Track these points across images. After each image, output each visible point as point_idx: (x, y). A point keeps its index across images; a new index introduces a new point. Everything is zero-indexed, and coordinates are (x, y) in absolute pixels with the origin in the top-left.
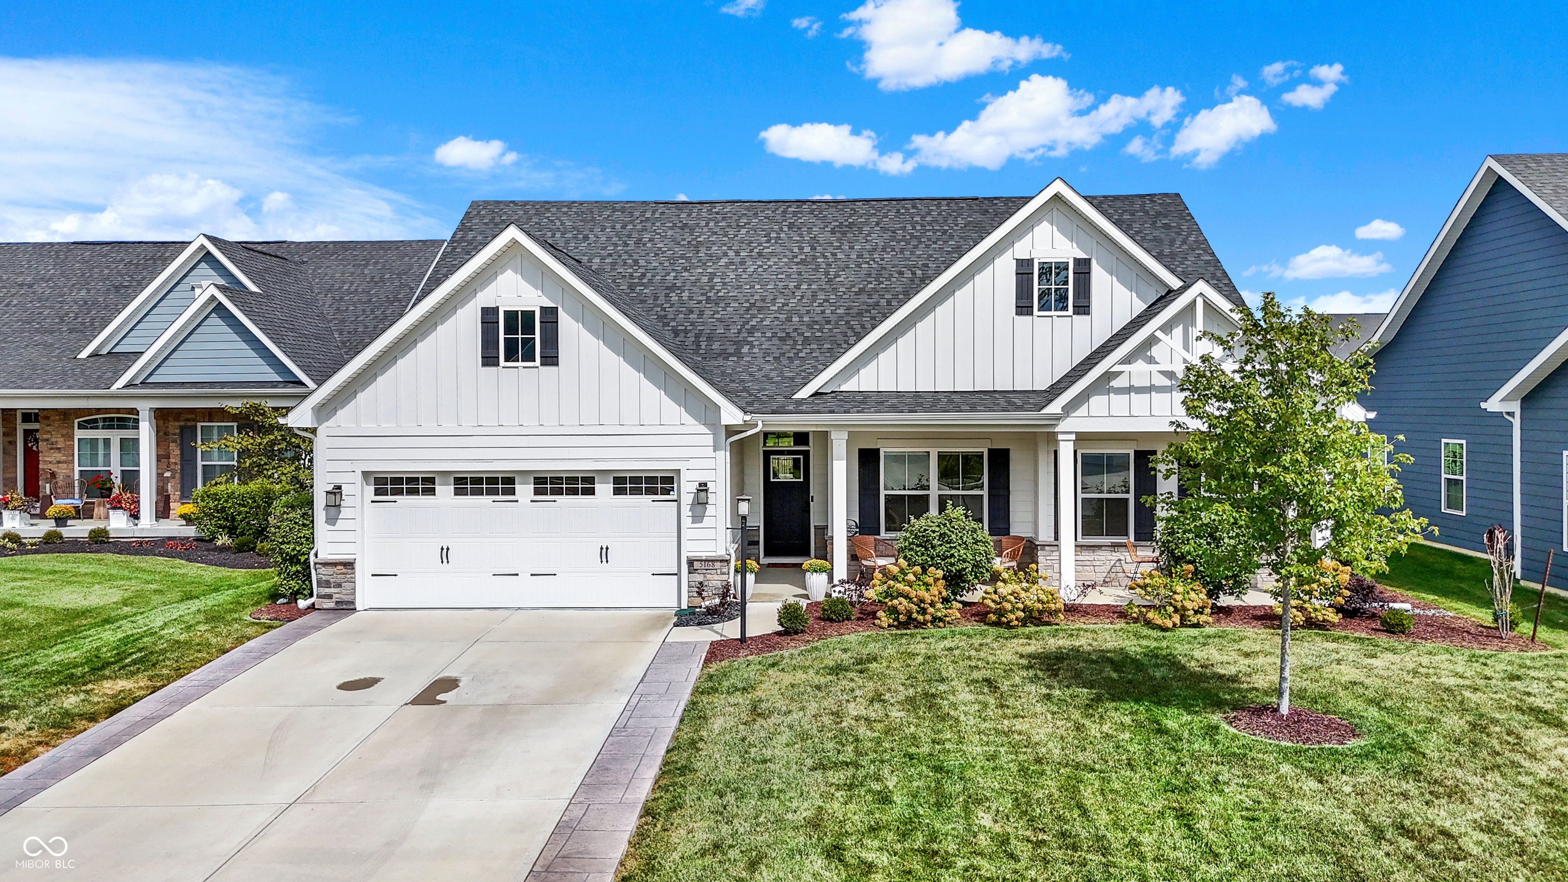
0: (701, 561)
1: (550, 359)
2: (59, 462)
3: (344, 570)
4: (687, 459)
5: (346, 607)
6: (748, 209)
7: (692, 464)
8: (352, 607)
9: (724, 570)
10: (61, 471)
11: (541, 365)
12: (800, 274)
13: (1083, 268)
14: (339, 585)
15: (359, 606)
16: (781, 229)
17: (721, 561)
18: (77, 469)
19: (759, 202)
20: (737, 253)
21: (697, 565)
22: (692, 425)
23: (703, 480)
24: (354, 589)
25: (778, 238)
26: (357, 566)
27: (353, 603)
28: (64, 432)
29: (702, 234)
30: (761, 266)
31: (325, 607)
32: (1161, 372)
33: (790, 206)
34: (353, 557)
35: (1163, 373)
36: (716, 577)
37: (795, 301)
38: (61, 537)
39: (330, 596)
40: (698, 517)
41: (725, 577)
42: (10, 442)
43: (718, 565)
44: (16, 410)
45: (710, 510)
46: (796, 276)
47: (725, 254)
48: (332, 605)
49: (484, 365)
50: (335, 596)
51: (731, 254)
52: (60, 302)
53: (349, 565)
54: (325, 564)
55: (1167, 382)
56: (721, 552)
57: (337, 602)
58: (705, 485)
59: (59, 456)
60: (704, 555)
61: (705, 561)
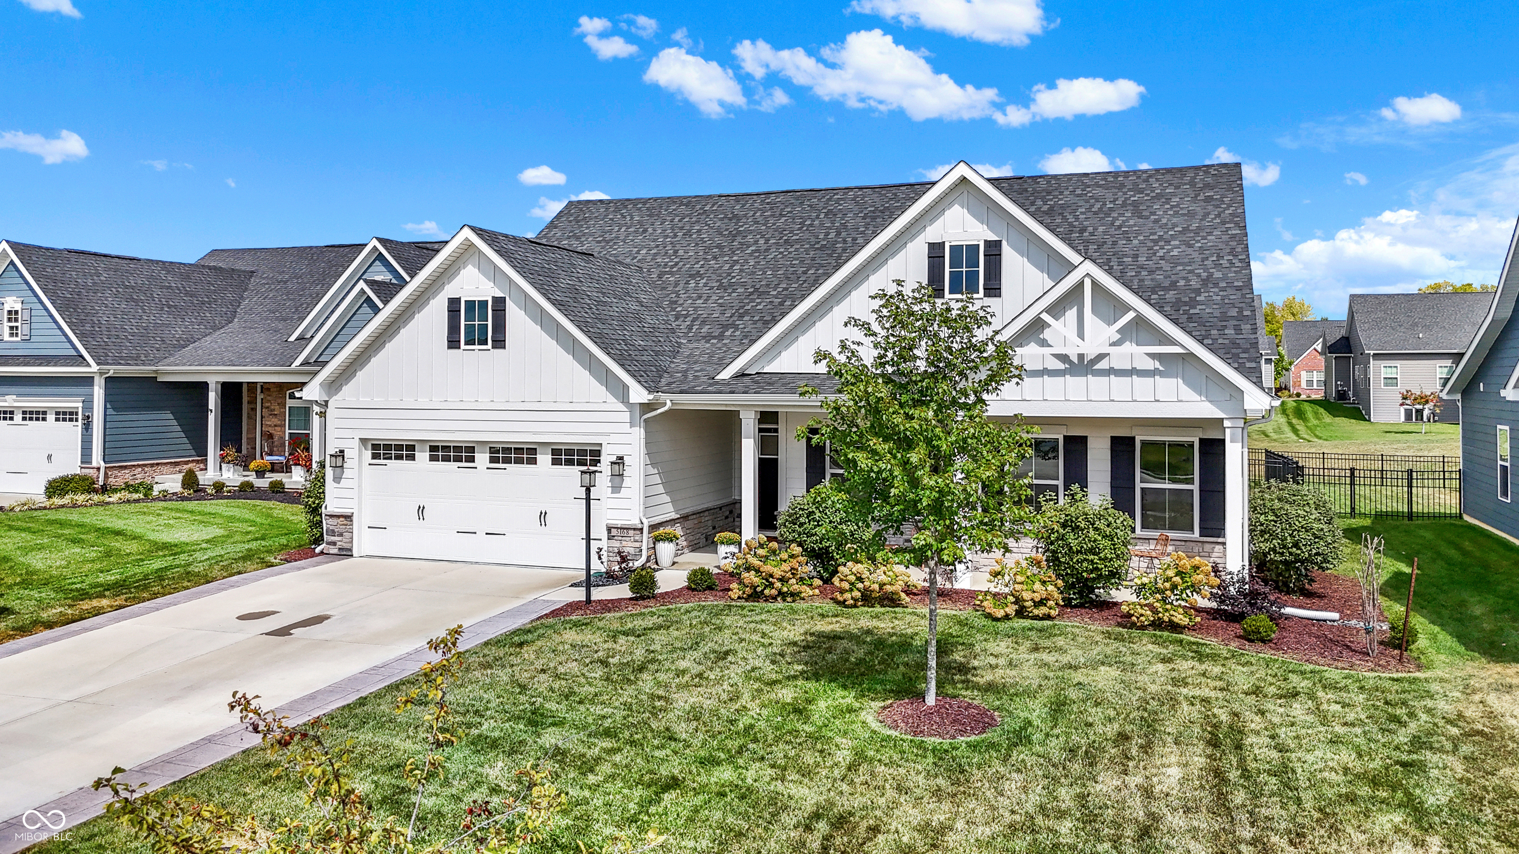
0: (617, 528)
1: (500, 343)
2: (275, 426)
3: (345, 522)
4: (608, 434)
5: (346, 553)
6: (797, 199)
7: (613, 439)
8: (350, 553)
9: (637, 538)
10: (277, 433)
11: (493, 348)
12: (813, 259)
13: (994, 250)
14: (341, 535)
15: (355, 553)
16: (818, 217)
17: (634, 529)
18: (287, 431)
19: (811, 190)
20: (767, 241)
21: (614, 532)
22: (614, 403)
23: (620, 454)
24: (352, 538)
25: (811, 225)
26: (355, 518)
27: (351, 550)
28: (279, 401)
29: (745, 223)
30: (781, 253)
31: (331, 552)
32: (1053, 355)
33: (837, 194)
34: (351, 511)
35: (1058, 356)
36: (630, 544)
37: (796, 285)
38: (252, 487)
39: (334, 544)
40: (616, 488)
41: (637, 545)
42: (252, 409)
43: (631, 533)
44: (256, 383)
45: (627, 482)
46: (809, 262)
47: (756, 242)
48: (335, 551)
49: (449, 348)
50: (339, 543)
51: (762, 241)
52: (301, 295)
53: (349, 517)
54: (331, 516)
55: (1061, 366)
56: (635, 522)
57: (340, 549)
58: (621, 458)
59: (276, 421)
60: (619, 523)
61: (621, 528)
